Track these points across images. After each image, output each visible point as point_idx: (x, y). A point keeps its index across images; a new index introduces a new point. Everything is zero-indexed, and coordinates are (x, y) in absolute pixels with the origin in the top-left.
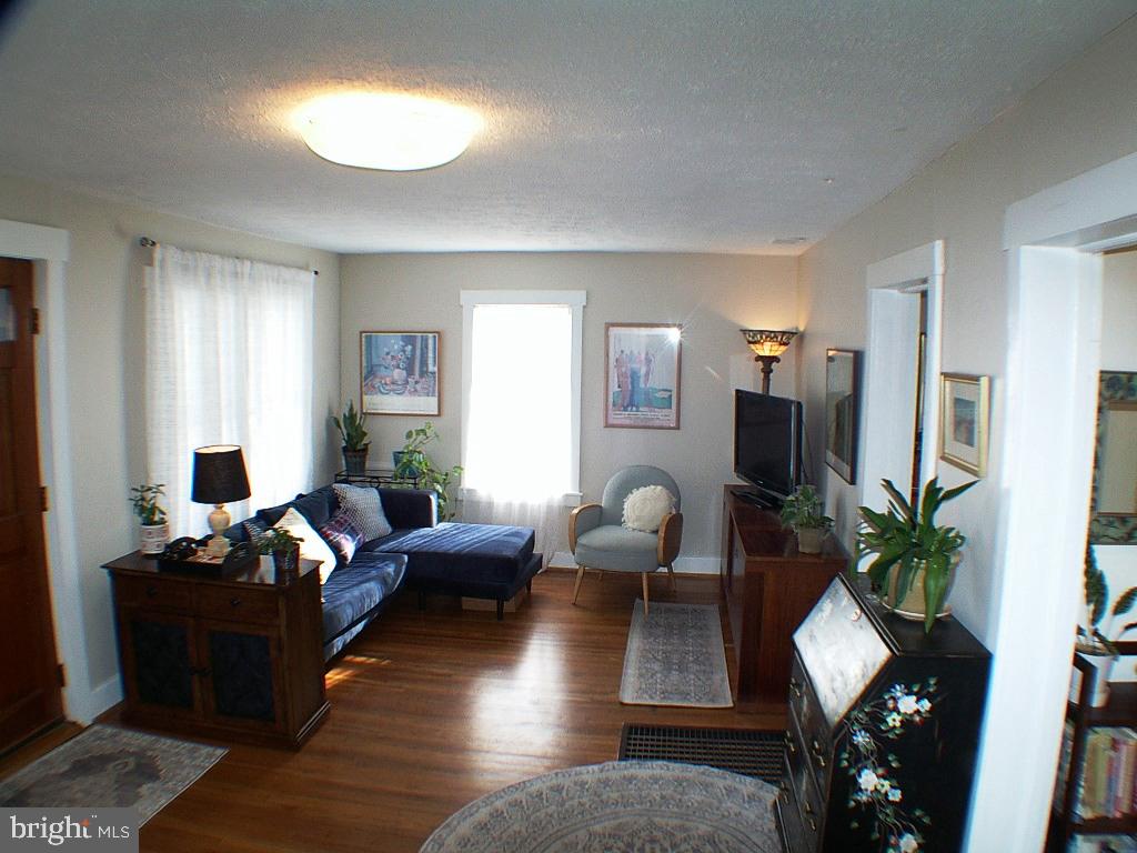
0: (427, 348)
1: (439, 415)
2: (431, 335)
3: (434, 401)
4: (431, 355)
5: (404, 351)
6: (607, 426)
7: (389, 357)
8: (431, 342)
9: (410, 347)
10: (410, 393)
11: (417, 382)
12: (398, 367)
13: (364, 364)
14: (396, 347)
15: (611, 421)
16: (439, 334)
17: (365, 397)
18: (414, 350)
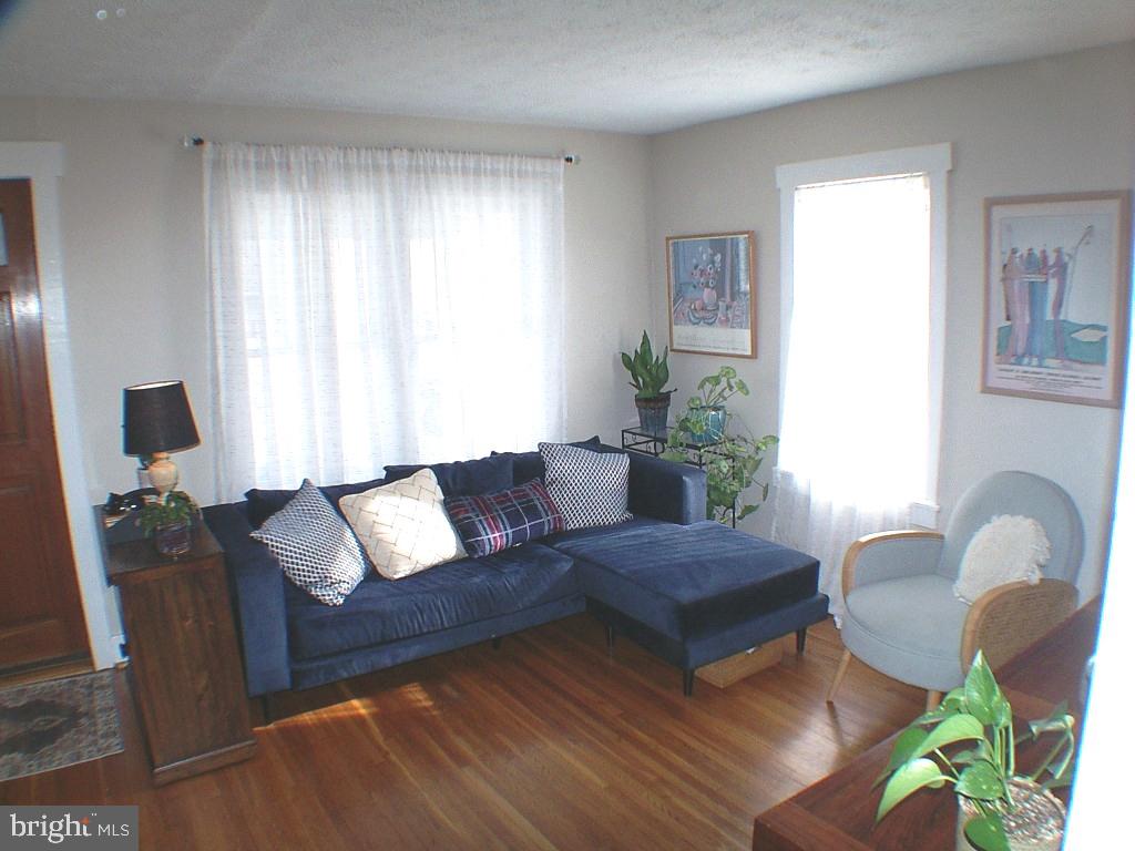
0: (738, 255)
1: (754, 355)
2: (742, 237)
3: (745, 335)
4: (743, 266)
5: (713, 262)
6: (986, 390)
7: (698, 272)
8: (742, 247)
9: (718, 258)
10: (721, 322)
11: (728, 308)
12: (708, 286)
13: (673, 282)
14: (704, 257)
15: (993, 382)
16: (753, 237)
17: (674, 327)
18: (723, 260)
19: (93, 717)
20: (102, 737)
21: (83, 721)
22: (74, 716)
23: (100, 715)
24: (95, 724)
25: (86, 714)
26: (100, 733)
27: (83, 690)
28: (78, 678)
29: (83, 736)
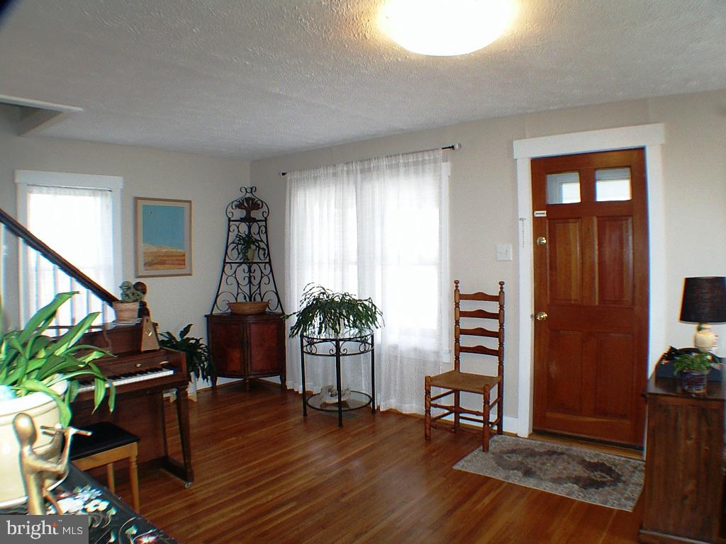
19: (627, 485)
20: (626, 498)
21: (620, 485)
22: (617, 479)
23: (631, 486)
24: (626, 490)
25: (624, 482)
26: (626, 495)
27: (630, 468)
28: (632, 460)
29: (615, 493)
